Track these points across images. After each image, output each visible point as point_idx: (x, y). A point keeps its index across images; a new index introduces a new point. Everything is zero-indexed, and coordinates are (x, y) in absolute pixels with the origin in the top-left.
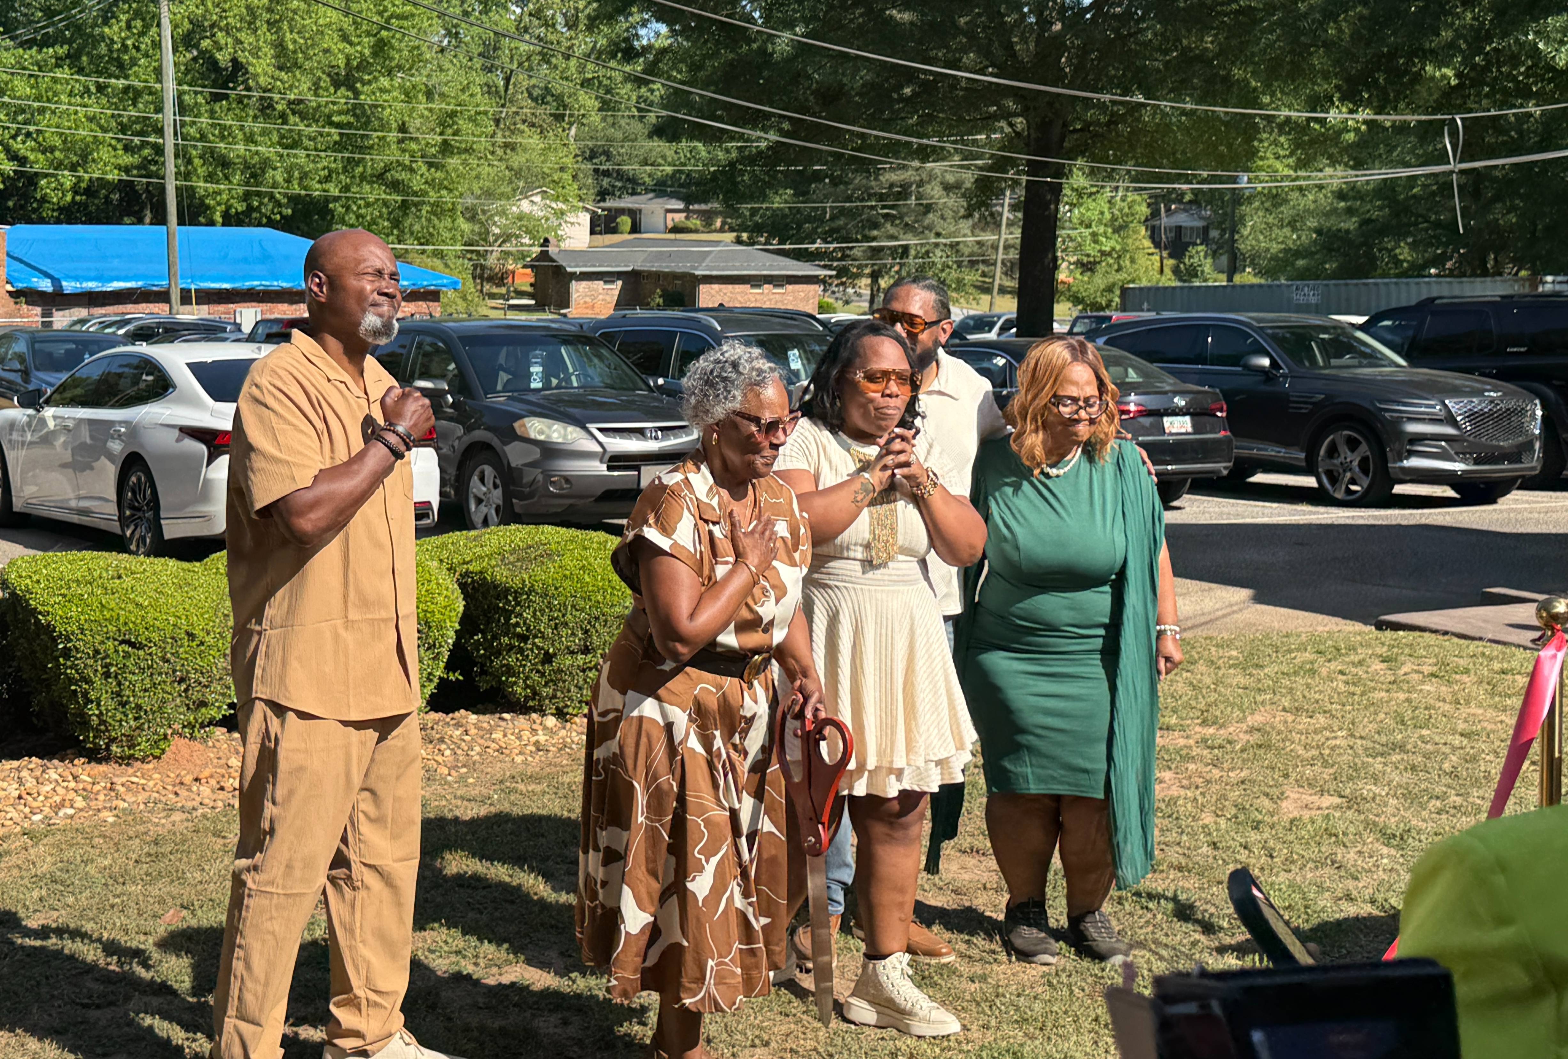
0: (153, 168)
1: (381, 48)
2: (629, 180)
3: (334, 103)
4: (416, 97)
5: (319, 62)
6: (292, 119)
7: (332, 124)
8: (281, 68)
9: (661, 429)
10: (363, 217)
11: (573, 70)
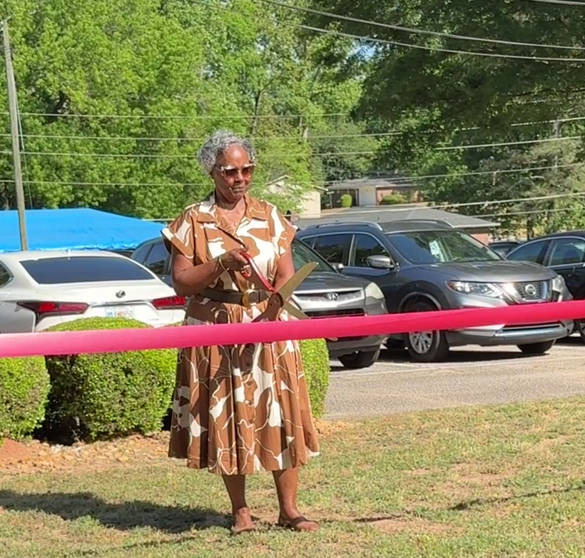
0: (8, 173)
1: (163, 77)
2: (349, 168)
3: (131, 119)
4: (189, 111)
5: (120, 91)
6: (102, 132)
7: (130, 135)
8: (93, 97)
9: (340, 293)
10: (156, 200)
11: (304, 88)
